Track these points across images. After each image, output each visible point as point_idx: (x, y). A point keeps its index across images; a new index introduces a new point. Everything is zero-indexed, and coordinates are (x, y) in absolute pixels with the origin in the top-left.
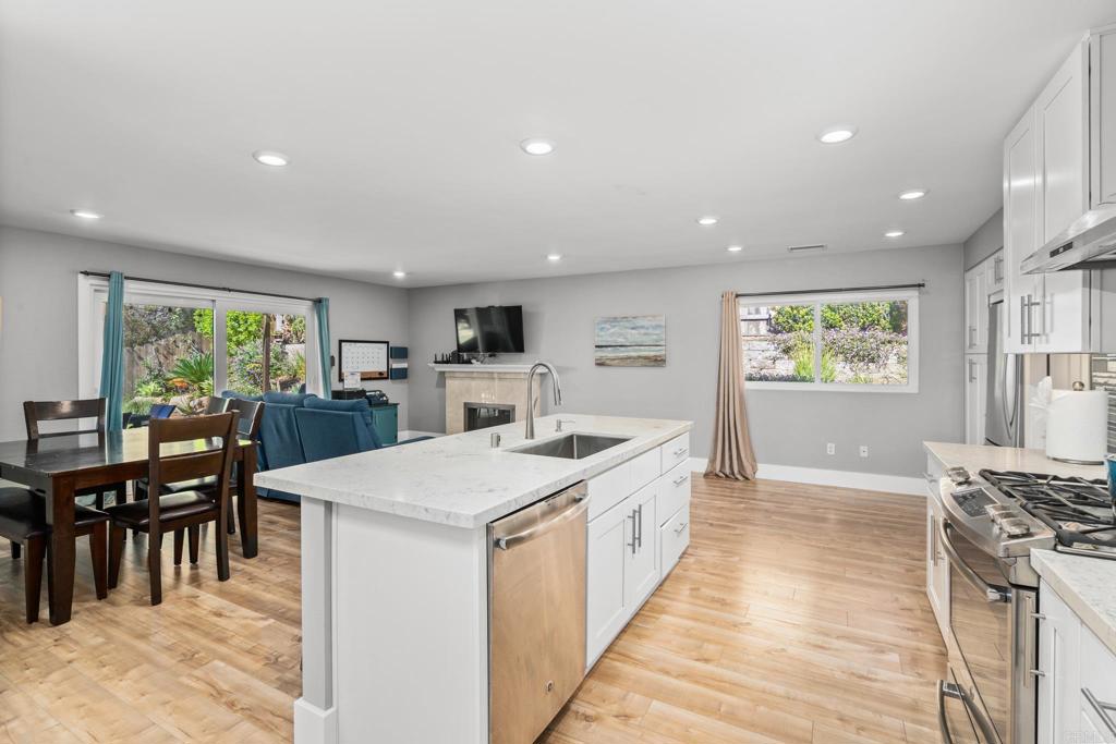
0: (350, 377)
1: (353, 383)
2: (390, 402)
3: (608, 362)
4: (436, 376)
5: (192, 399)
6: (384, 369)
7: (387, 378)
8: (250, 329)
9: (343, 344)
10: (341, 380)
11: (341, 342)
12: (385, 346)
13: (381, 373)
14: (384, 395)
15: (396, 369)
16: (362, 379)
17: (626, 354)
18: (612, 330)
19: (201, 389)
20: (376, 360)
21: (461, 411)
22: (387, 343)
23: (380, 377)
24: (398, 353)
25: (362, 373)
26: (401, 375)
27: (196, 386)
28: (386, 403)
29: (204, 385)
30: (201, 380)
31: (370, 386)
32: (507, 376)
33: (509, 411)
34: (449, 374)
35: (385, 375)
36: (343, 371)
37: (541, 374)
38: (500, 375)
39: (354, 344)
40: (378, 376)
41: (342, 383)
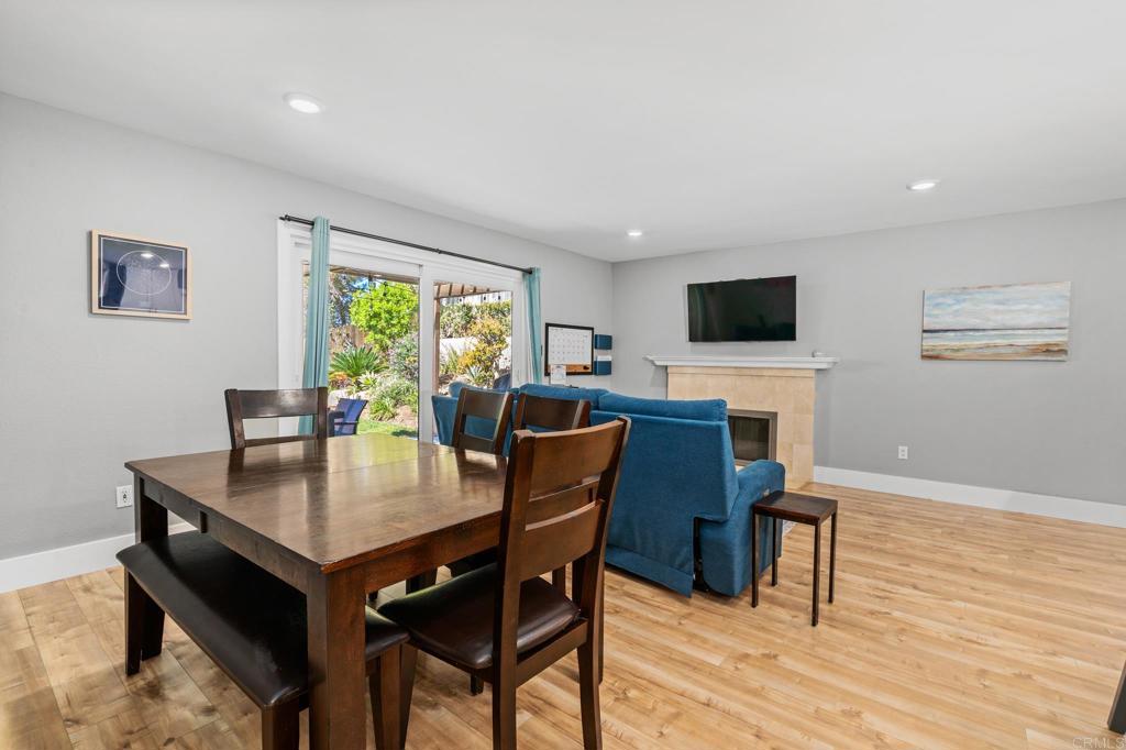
0: (556, 371)
1: (559, 379)
3: (947, 354)
5: (350, 393)
6: (588, 362)
7: (590, 373)
8: (403, 321)
9: (550, 328)
10: (547, 374)
11: (548, 325)
12: (589, 333)
13: (585, 368)
15: (599, 362)
16: (568, 374)
17: (984, 342)
18: (956, 307)
19: (358, 383)
20: (581, 351)
22: (592, 329)
23: (585, 372)
24: (603, 342)
25: (568, 367)
26: (605, 369)
27: (354, 380)
29: (362, 379)
30: (357, 374)
31: (574, 383)
32: (765, 373)
33: (768, 420)
34: (674, 370)
35: (590, 370)
36: (549, 363)
37: (818, 370)
38: (753, 372)
39: (560, 329)
40: (583, 371)
41: (548, 378)
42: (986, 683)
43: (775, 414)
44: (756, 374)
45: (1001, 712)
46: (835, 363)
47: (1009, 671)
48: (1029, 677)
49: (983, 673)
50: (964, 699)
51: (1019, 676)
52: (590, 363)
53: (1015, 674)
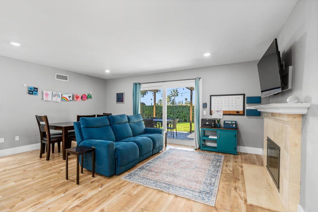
0: (217, 113)
7: (242, 115)
9: (212, 97)
10: (211, 114)
11: (211, 96)
12: (242, 97)
13: (238, 112)
14: (237, 124)
15: (249, 110)
16: (224, 115)
20: (237, 104)
22: (244, 95)
23: (238, 114)
25: (224, 111)
31: (229, 119)
35: (242, 113)
36: (212, 110)
39: (219, 97)
40: (236, 113)
41: (211, 116)
42: (19, 198)
43: (280, 150)
45: (10, 196)
47: (17, 205)
48: (11, 208)
49: (23, 200)
50: (20, 192)
51: (14, 206)
52: (242, 110)
53: (15, 206)
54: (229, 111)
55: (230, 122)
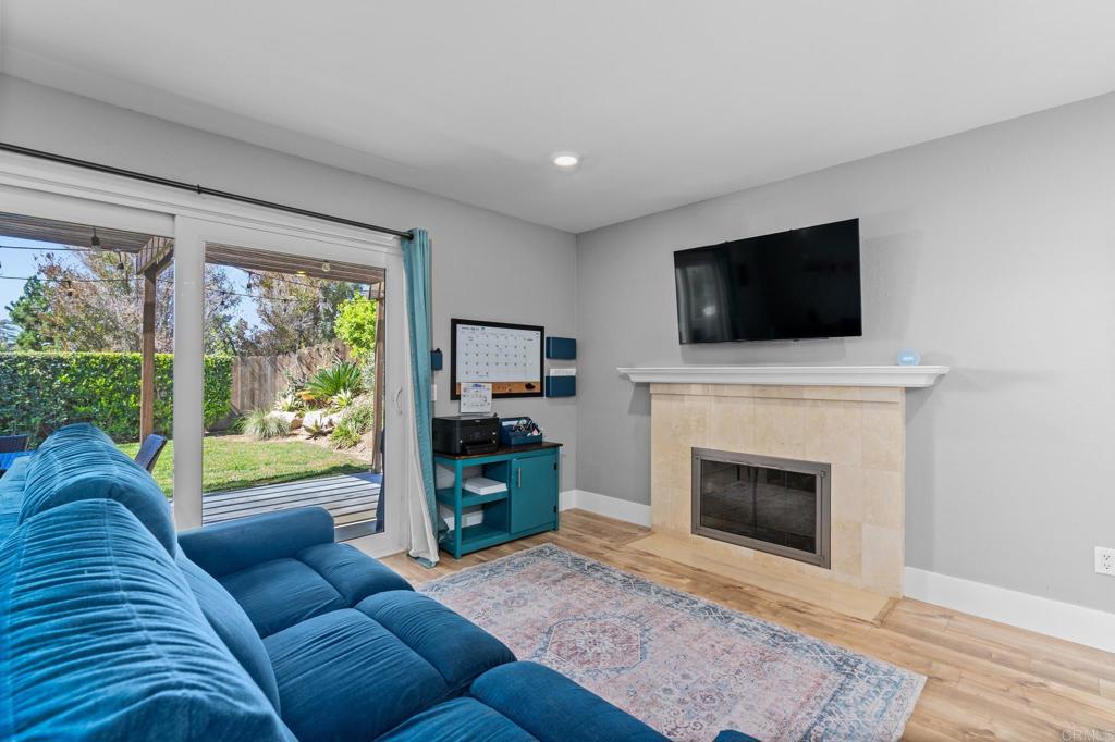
0: (473, 391)
1: (476, 404)
2: (546, 439)
4: (630, 392)
5: (325, 415)
6: (534, 377)
7: (540, 395)
9: (459, 327)
10: (455, 396)
11: (455, 322)
12: (536, 335)
13: (529, 386)
14: (535, 427)
15: (555, 378)
16: (495, 396)
20: (521, 360)
21: (687, 465)
22: (541, 329)
23: (529, 391)
24: (562, 349)
25: (495, 385)
26: (564, 388)
28: (538, 443)
29: (336, 398)
30: (335, 394)
31: (509, 410)
32: (807, 394)
33: (814, 477)
34: (659, 389)
35: (537, 390)
36: (459, 379)
37: (908, 390)
38: (788, 394)
39: (480, 328)
40: (525, 391)
41: (456, 403)
43: (826, 469)
44: (791, 395)
46: (941, 377)
52: (537, 379)
54: (509, 384)
55: (515, 423)
